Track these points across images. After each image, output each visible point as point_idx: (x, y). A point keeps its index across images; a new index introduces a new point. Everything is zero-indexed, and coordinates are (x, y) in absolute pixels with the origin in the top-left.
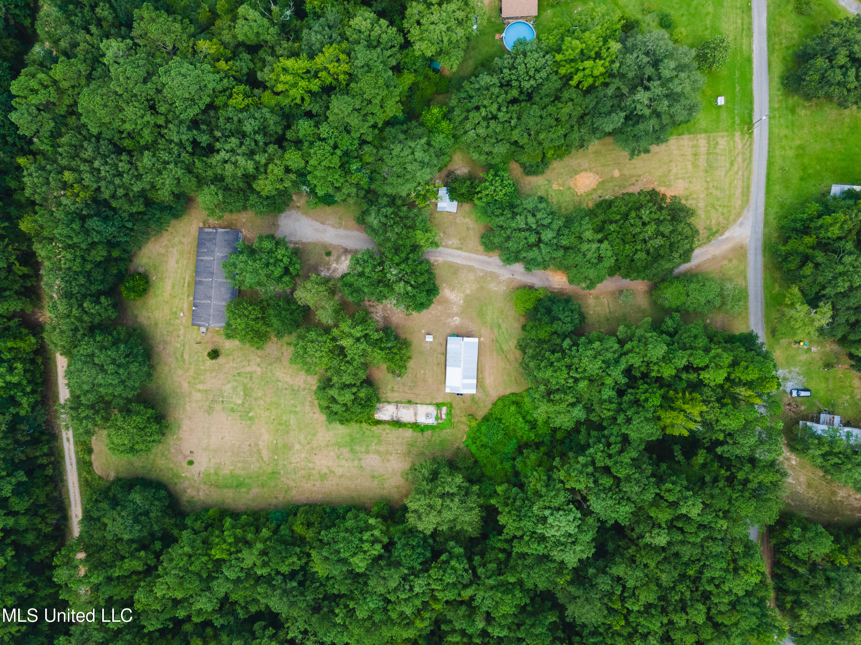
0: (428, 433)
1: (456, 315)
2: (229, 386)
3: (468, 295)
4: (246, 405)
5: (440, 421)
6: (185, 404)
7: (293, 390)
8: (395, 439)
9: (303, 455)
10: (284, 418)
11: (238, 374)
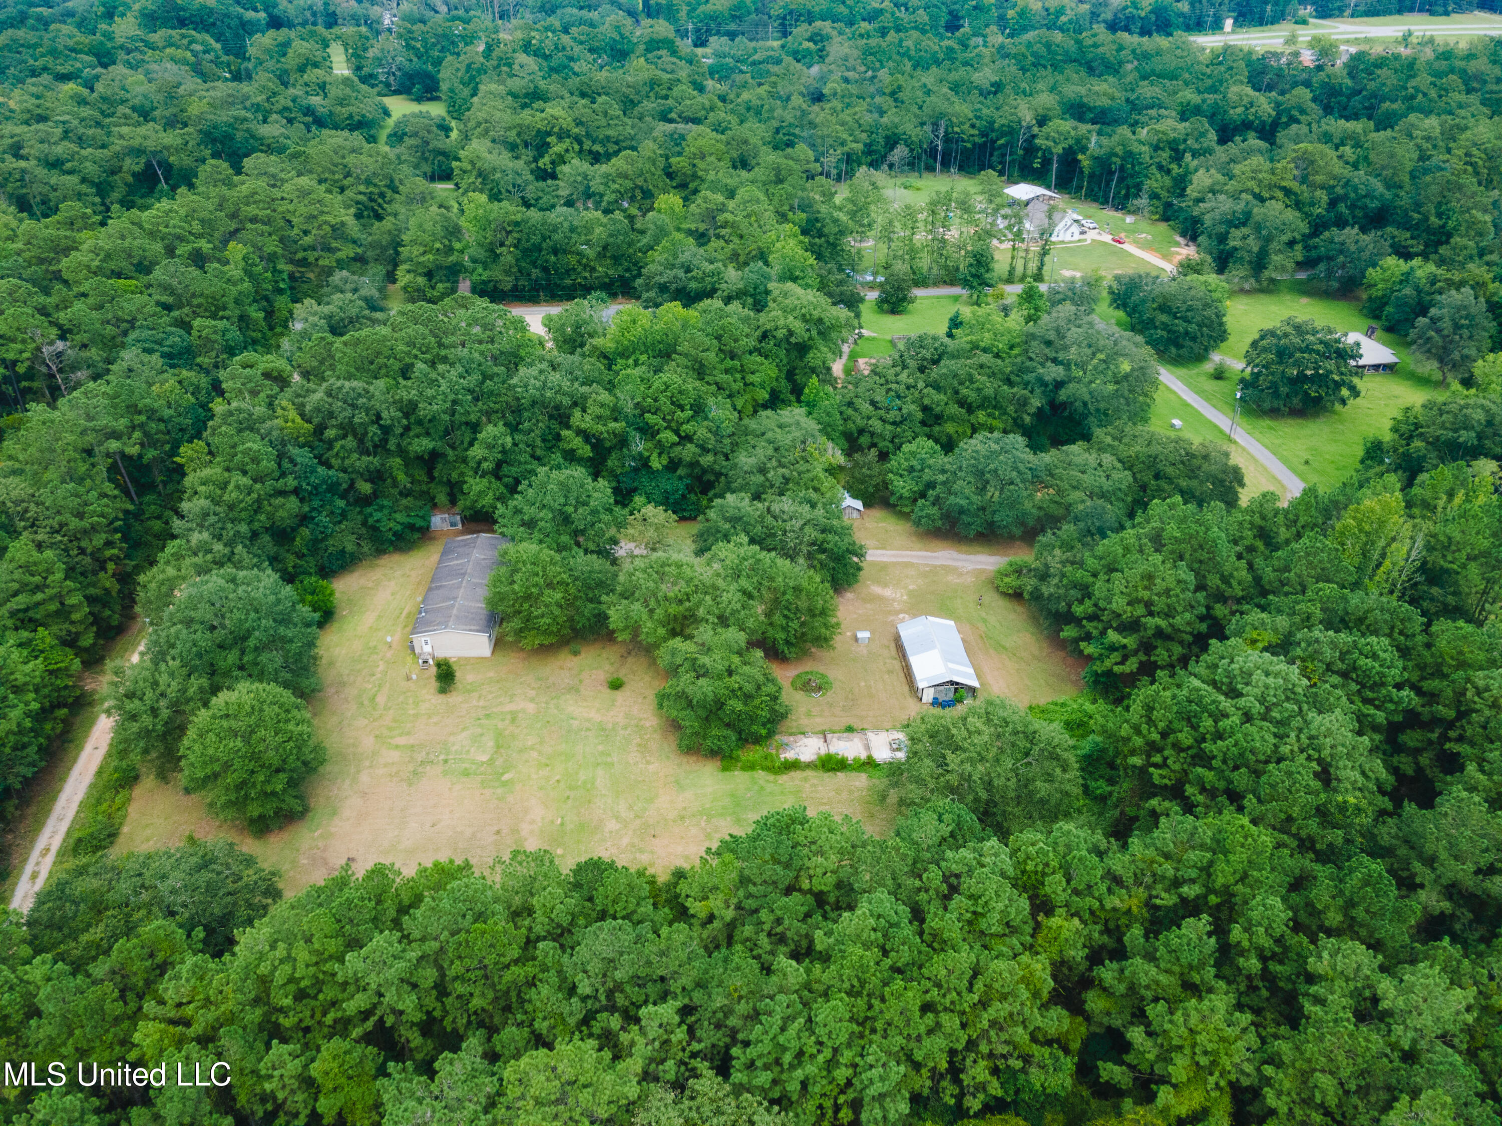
1: (902, 611)
2: (464, 735)
3: (913, 591)
4: (499, 762)
6: (358, 772)
7: (604, 730)
8: (832, 794)
10: (582, 776)
11: (488, 716)
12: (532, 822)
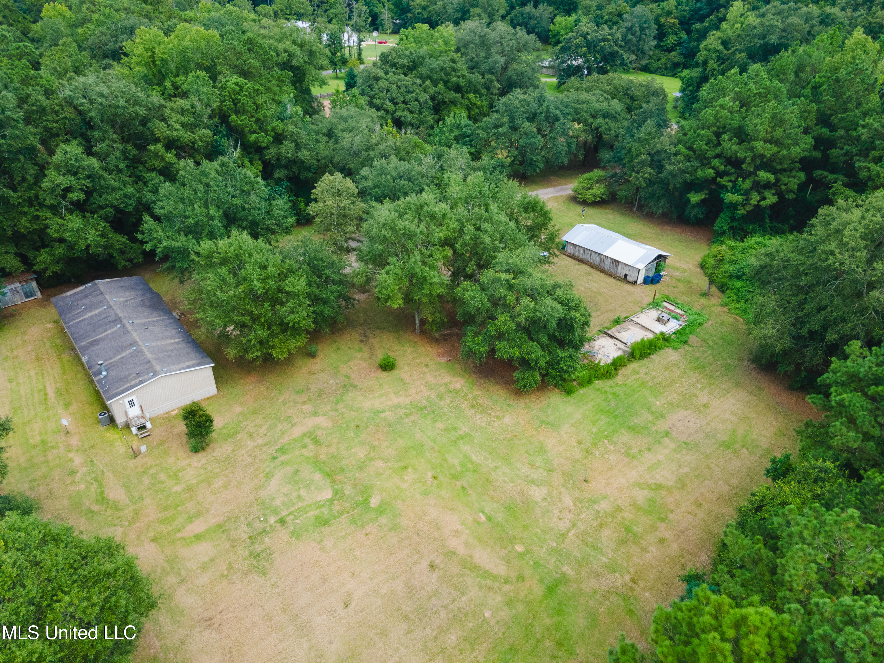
0: (694, 340)
2: (274, 483)
4: (349, 490)
5: (684, 319)
7: (422, 409)
8: (667, 374)
9: (568, 501)
10: (454, 460)
11: (282, 450)
12: (457, 534)
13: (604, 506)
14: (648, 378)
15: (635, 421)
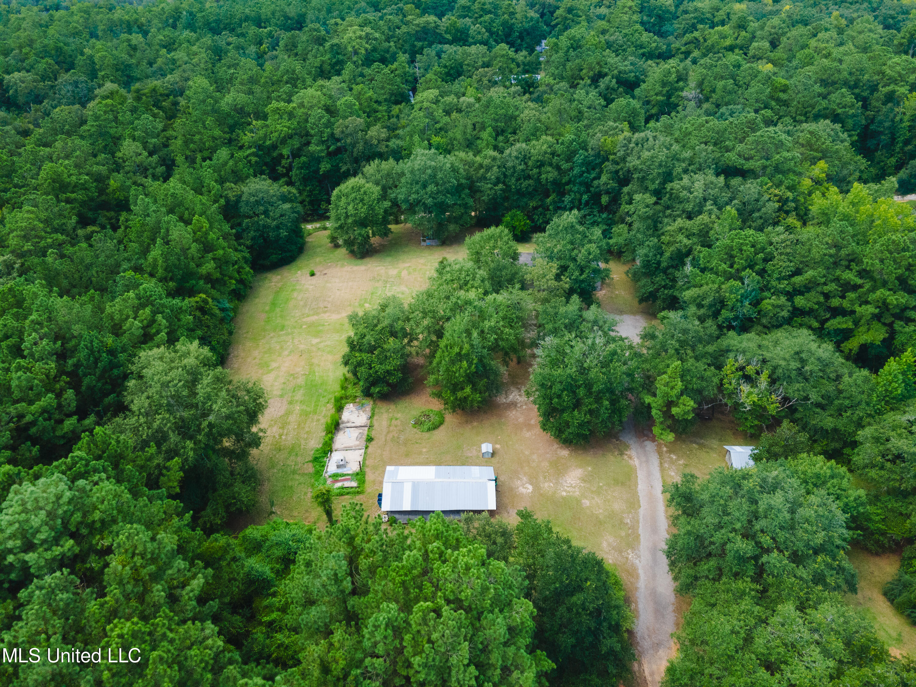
0: (310, 468)
1: (537, 487)
3: (578, 502)
5: (329, 481)
6: (384, 266)
8: (307, 430)
9: (302, 346)
13: (286, 353)
14: (316, 417)
15: (302, 391)
